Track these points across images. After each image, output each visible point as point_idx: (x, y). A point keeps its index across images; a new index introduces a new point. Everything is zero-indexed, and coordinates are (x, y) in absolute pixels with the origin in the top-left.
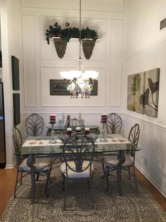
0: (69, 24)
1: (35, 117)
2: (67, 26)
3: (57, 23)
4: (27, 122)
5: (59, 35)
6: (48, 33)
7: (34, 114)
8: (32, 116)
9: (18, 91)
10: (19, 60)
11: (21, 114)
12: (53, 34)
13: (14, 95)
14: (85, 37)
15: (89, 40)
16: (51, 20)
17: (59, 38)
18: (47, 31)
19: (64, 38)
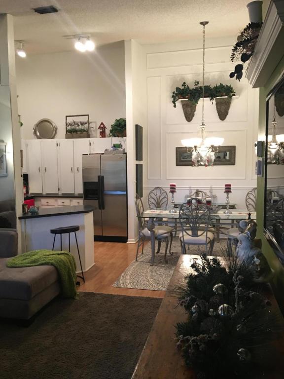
0: (198, 83)
1: (158, 191)
2: (196, 85)
3: (185, 83)
4: (150, 197)
5: (187, 97)
6: (174, 95)
7: (158, 187)
8: (155, 190)
9: (141, 161)
10: (143, 128)
11: (143, 188)
12: (180, 96)
13: (137, 165)
14: (218, 95)
15: (223, 98)
16: (178, 79)
17: (187, 99)
18: (174, 93)
19: (192, 99)
